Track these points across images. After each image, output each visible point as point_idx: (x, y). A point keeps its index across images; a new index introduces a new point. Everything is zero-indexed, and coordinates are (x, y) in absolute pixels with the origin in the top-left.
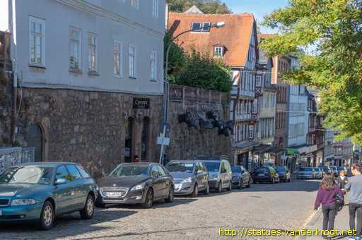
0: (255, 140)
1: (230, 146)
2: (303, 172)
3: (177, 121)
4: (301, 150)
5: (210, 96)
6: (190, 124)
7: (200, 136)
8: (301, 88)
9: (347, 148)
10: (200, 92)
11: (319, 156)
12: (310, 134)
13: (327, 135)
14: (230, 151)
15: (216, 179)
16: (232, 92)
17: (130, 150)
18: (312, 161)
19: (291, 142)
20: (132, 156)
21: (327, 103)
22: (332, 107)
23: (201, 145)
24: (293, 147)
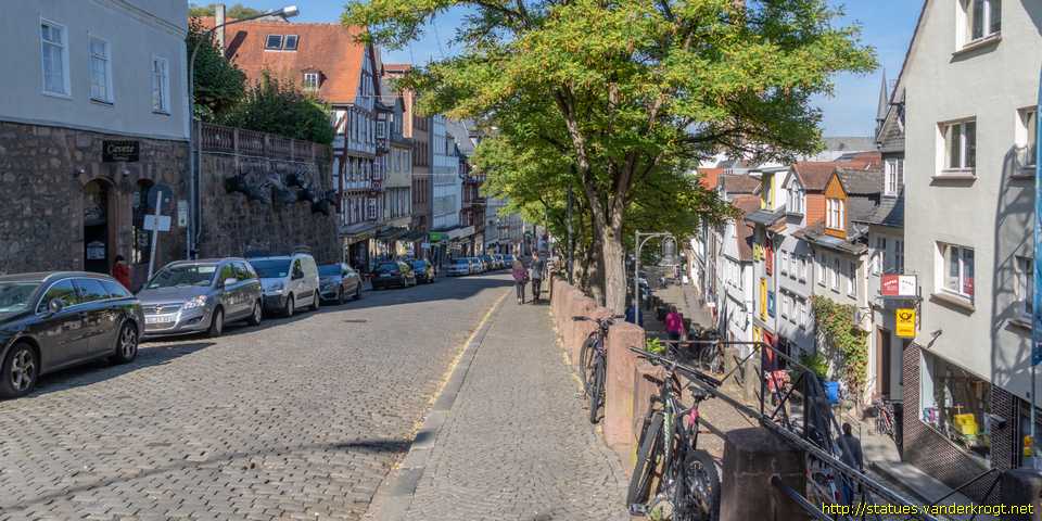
0: (380, 221)
1: (335, 231)
2: (454, 266)
3: (223, 190)
4: (452, 235)
5: (292, 148)
6: (251, 197)
7: (274, 216)
8: (449, 145)
9: (515, 228)
10: (271, 141)
11: (479, 240)
12: (464, 211)
13: (488, 212)
14: (336, 239)
15: (280, 291)
16: (335, 145)
17: (106, 247)
18: (469, 249)
19: (437, 223)
20: (111, 260)
21: (483, 156)
22: (491, 162)
23: (276, 231)
24: (443, 230)
